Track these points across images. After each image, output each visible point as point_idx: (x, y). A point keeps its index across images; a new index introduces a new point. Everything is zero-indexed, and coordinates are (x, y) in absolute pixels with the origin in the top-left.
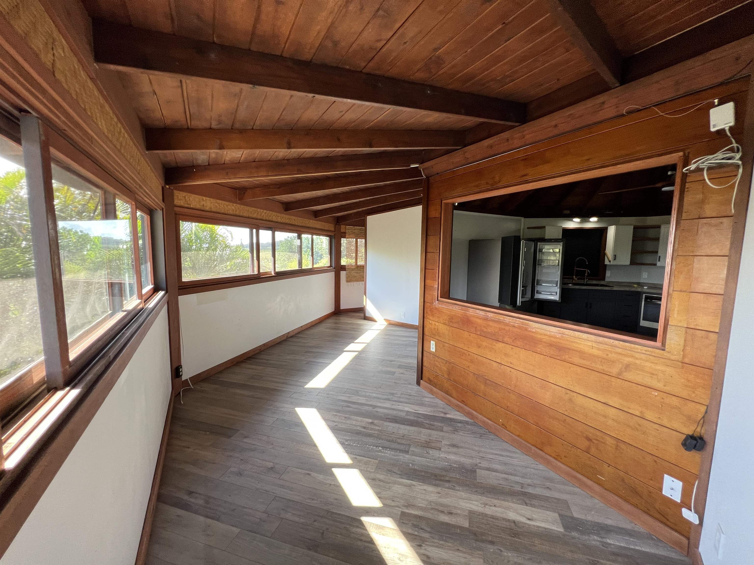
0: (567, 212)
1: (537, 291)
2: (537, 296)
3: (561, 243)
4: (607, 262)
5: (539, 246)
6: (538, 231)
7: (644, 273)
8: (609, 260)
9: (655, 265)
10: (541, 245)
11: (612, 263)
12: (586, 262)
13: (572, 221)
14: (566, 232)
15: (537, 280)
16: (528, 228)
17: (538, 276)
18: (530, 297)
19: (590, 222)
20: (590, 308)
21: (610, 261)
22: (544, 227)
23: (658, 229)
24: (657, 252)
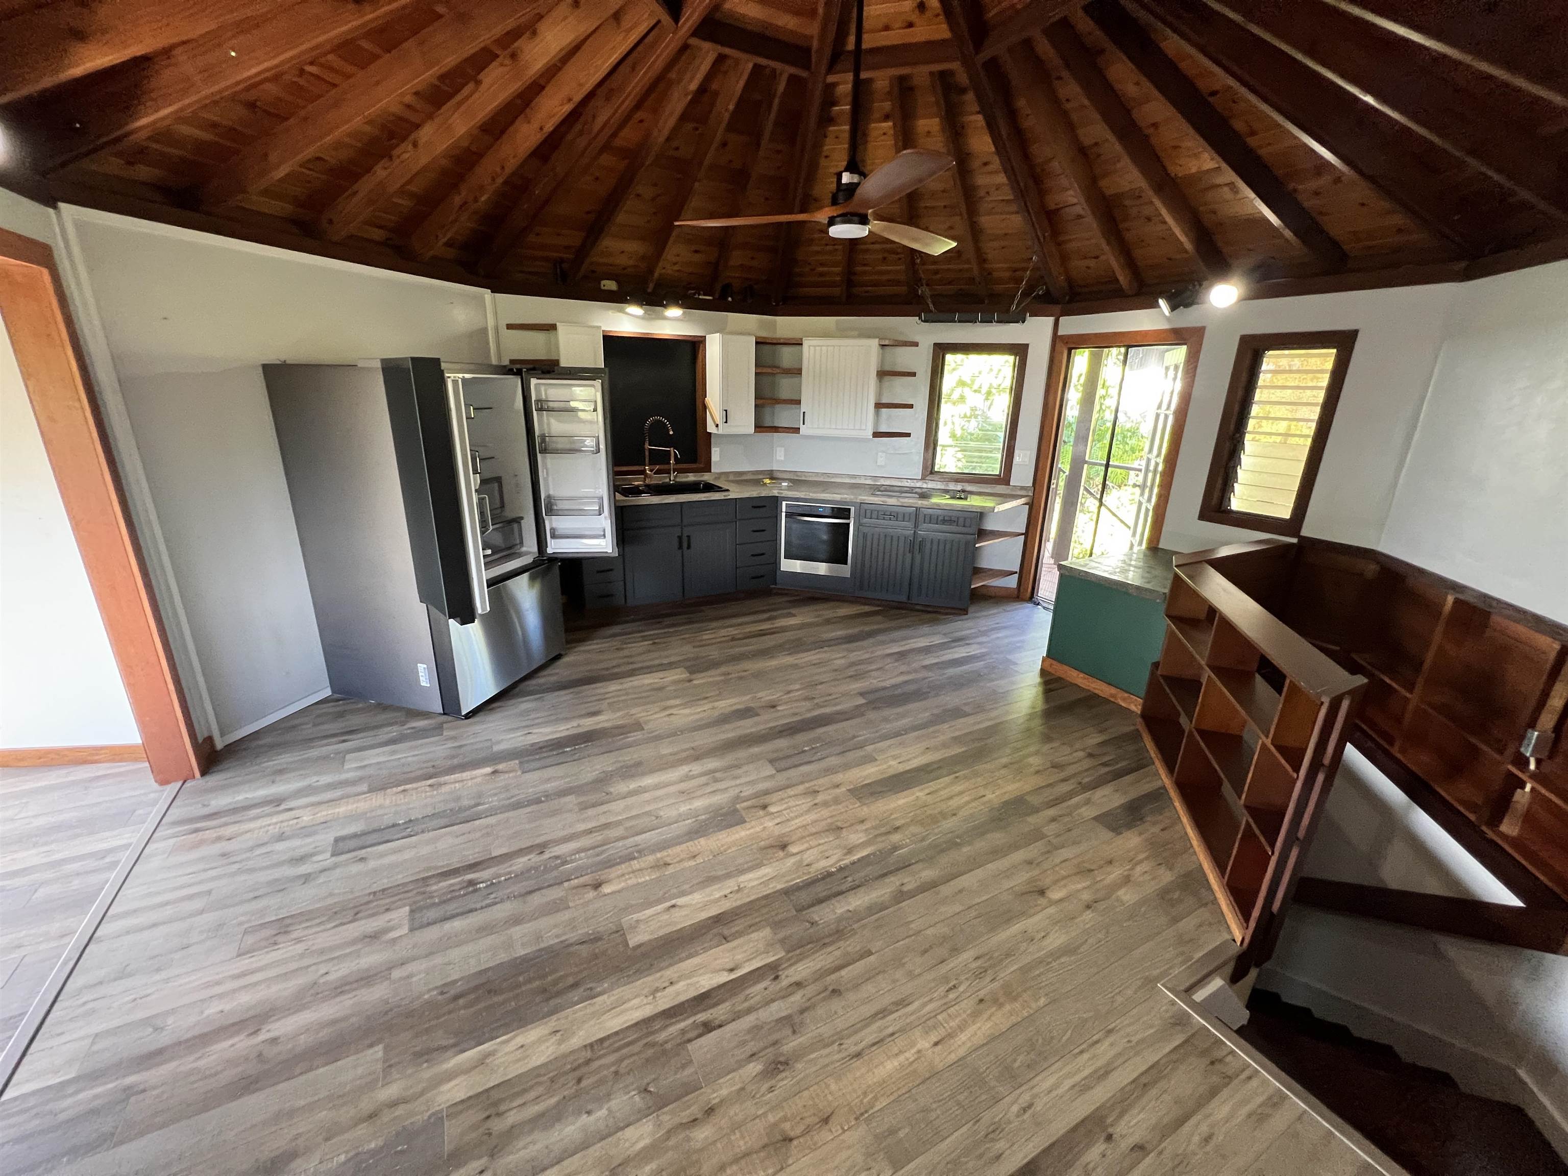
0: (609, 285)
1: (553, 530)
2: (554, 547)
3: (598, 383)
4: (711, 428)
5: (538, 392)
6: (539, 337)
7: (778, 449)
8: (714, 422)
9: (797, 430)
10: (543, 389)
11: (721, 431)
12: (668, 431)
13: (622, 311)
14: (613, 344)
15: (549, 497)
16: (510, 327)
17: (547, 485)
18: (535, 549)
19: (665, 318)
20: (689, 547)
21: (717, 426)
22: (552, 327)
23: (798, 347)
24: (798, 402)
